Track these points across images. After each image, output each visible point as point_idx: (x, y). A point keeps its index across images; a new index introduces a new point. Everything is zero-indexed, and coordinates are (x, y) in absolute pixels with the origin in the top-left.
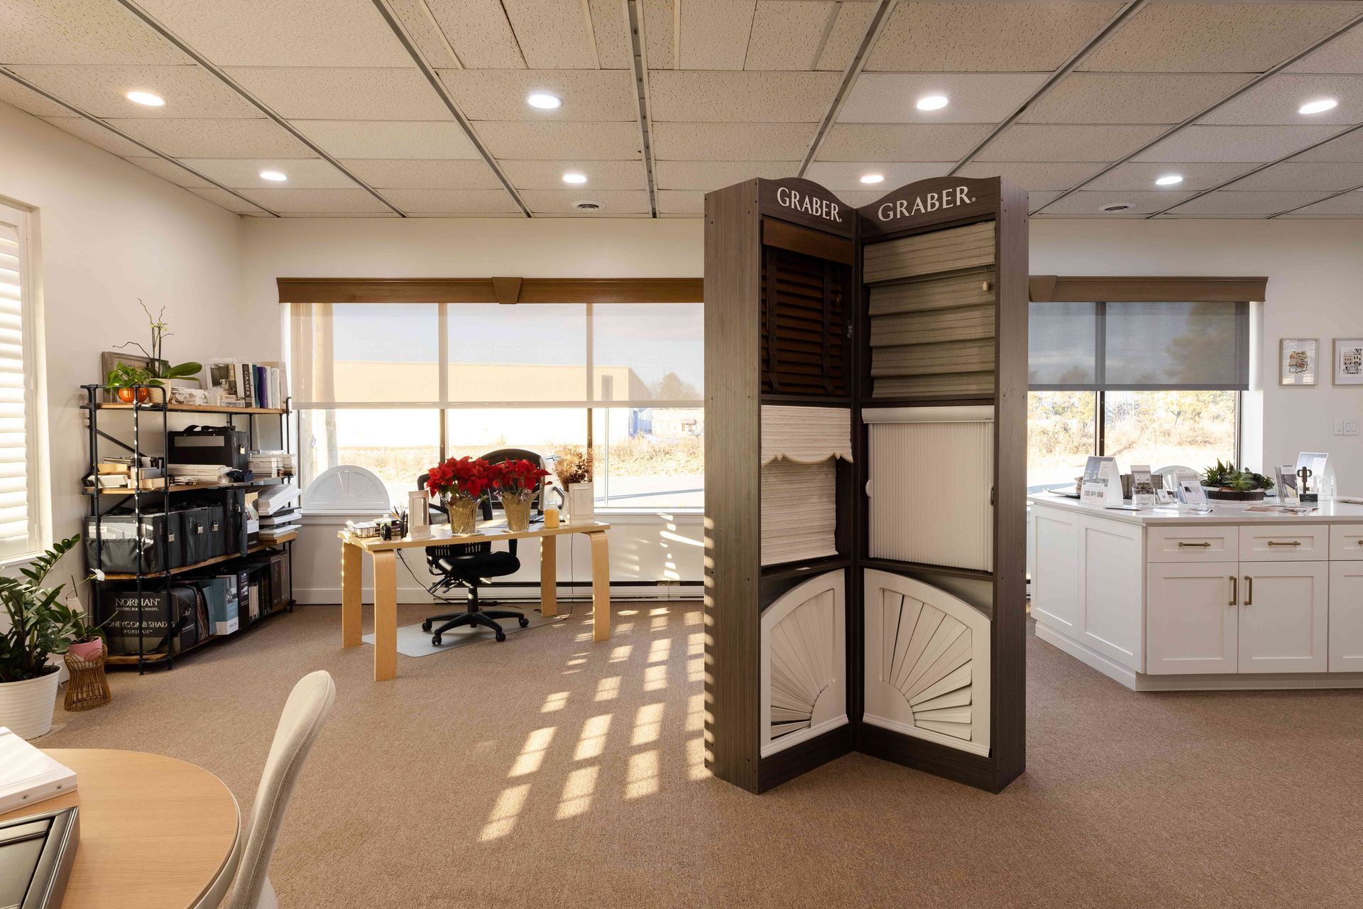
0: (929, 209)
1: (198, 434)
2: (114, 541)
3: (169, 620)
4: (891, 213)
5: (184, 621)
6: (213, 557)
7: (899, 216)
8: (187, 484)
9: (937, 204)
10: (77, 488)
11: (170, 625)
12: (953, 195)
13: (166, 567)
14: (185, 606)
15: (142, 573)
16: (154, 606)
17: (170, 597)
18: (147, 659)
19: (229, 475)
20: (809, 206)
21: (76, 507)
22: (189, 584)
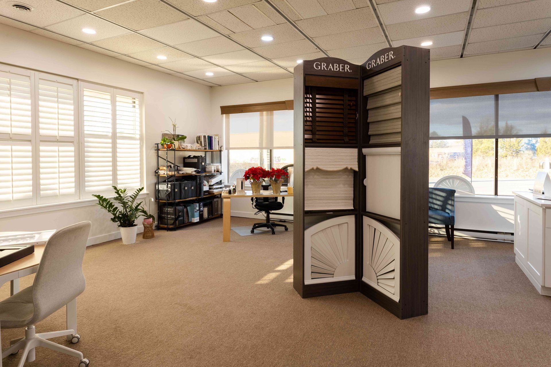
0: (381, 63)
1: (192, 158)
2: (162, 190)
3: (175, 215)
4: (370, 66)
5: (179, 216)
6: (192, 197)
7: (372, 67)
8: (182, 174)
9: (384, 60)
10: (154, 174)
11: (175, 217)
12: (388, 55)
13: (174, 199)
14: (179, 212)
15: (168, 200)
16: (172, 211)
17: (175, 208)
18: (169, 227)
19: (195, 171)
20: (332, 68)
21: (154, 180)
22: (182, 205)
